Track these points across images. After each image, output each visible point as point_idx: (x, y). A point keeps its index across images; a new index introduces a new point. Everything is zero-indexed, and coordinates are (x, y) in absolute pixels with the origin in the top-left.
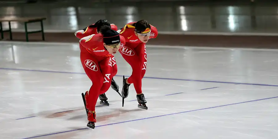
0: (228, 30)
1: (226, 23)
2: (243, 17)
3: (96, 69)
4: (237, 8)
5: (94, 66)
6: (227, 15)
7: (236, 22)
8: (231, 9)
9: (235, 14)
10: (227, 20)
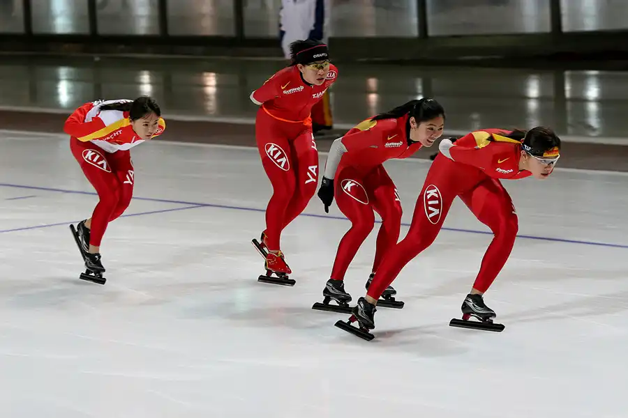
0: (57, 105)
1: (54, 93)
2: (80, 86)
3: (286, 166)
4: (72, 70)
5: (284, 160)
6: (57, 80)
7: (69, 93)
8: (63, 72)
9: (69, 80)
10: (56, 88)
